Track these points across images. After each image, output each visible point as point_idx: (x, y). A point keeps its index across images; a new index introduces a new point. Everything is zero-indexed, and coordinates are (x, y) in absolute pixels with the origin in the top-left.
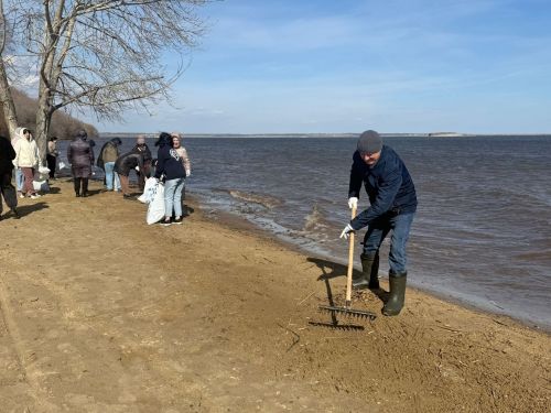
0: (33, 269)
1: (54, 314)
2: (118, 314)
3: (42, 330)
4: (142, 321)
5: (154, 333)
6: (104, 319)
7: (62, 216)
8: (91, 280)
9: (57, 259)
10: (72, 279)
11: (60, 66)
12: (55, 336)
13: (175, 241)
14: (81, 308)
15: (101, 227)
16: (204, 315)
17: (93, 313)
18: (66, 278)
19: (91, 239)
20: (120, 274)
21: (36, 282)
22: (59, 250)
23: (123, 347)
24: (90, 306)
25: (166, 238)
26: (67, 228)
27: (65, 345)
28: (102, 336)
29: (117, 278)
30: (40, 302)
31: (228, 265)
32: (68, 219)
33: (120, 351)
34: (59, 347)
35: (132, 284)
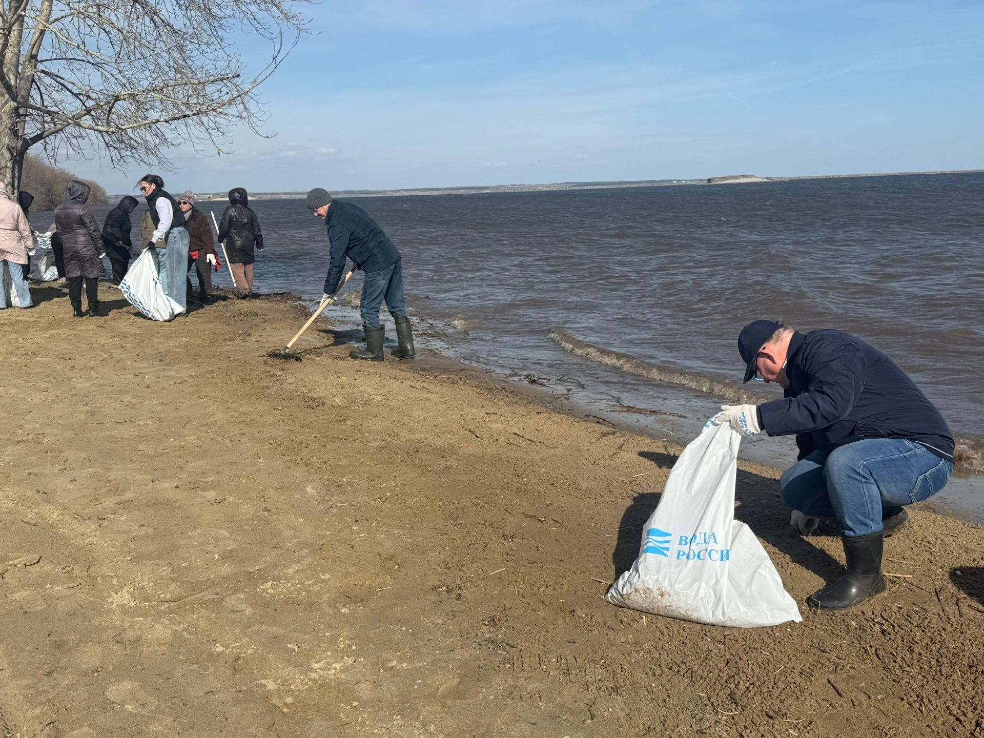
0: (19, 483)
1: (83, 596)
2: (236, 590)
3: (59, 645)
4: (297, 604)
5: (334, 640)
6: (205, 604)
7: (64, 358)
8: (154, 503)
9: (67, 454)
10: (110, 502)
11: (33, 57)
12: (95, 662)
13: (313, 404)
14: (144, 579)
15: (149, 378)
16: (433, 581)
17: (175, 589)
18: (96, 500)
19: (132, 406)
20: (214, 486)
21: (30, 515)
22: (68, 434)
23: (271, 686)
24: (165, 571)
25: (290, 398)
26: (80, 384)
27: (126, 686)
28: (213, 657)
29: (211, 494)
30: (46, 567)
31: (441, 453)
32: (78, 364)
33: (267, 696)
34: (111, 694)
35: (248, 509)
